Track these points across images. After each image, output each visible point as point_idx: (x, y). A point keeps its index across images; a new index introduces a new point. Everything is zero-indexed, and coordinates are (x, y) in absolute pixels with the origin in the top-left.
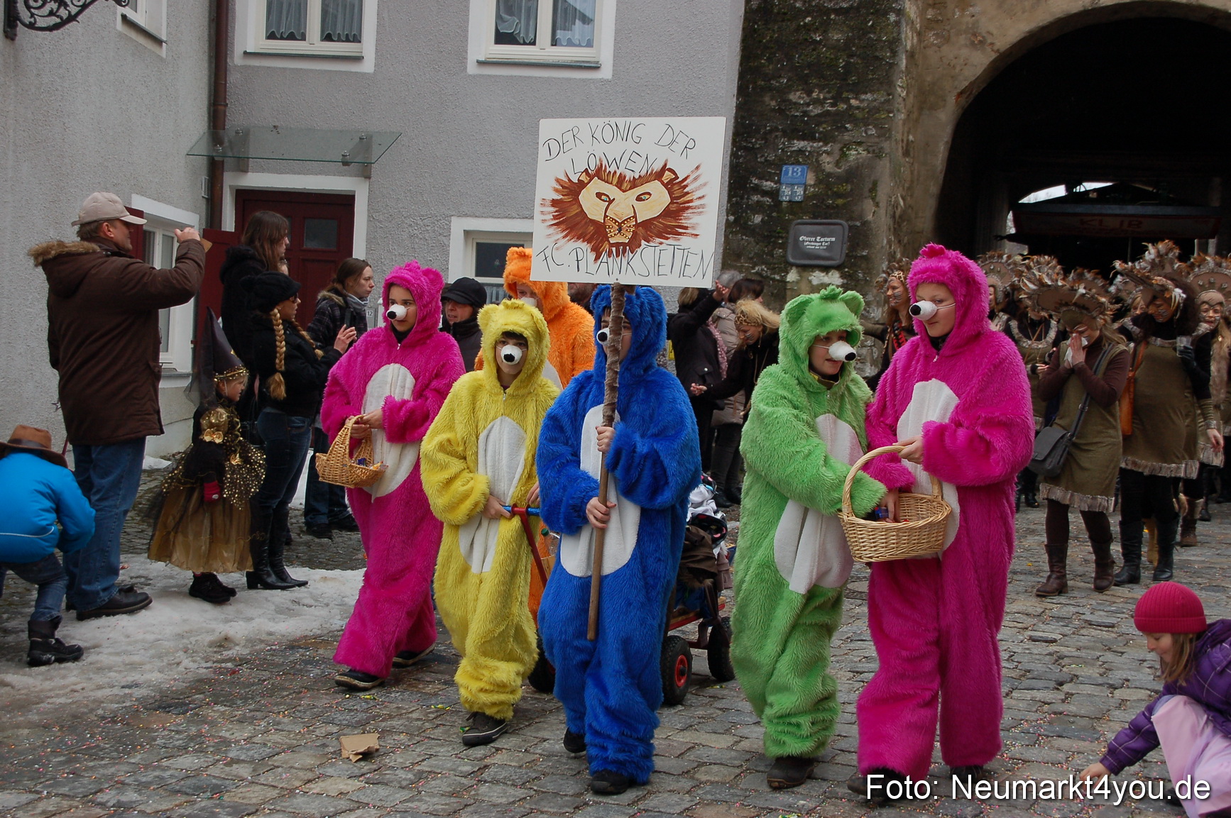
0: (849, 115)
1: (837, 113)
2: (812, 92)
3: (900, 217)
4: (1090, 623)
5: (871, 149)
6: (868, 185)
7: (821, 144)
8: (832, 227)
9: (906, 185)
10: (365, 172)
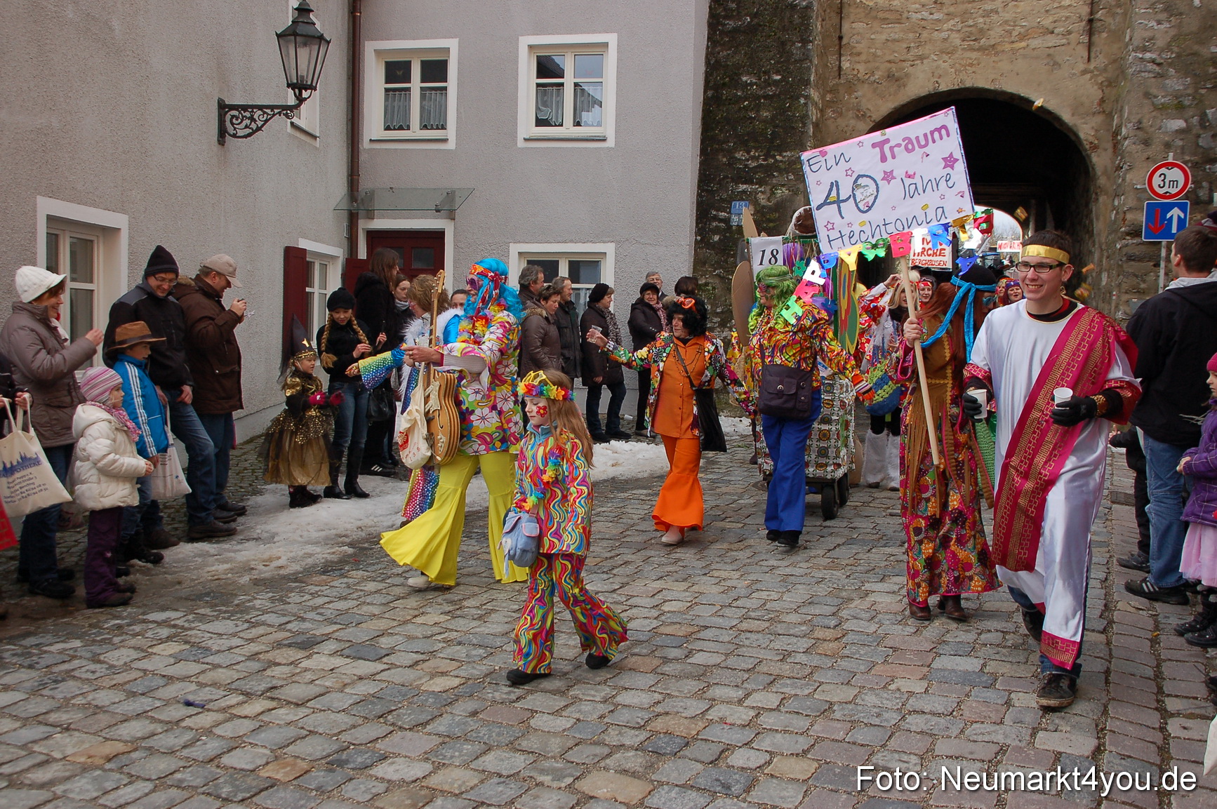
1: (768, 166)
2: (751, 151)
5: (791, 189)
7: (757, 186)
10: (451, 216)
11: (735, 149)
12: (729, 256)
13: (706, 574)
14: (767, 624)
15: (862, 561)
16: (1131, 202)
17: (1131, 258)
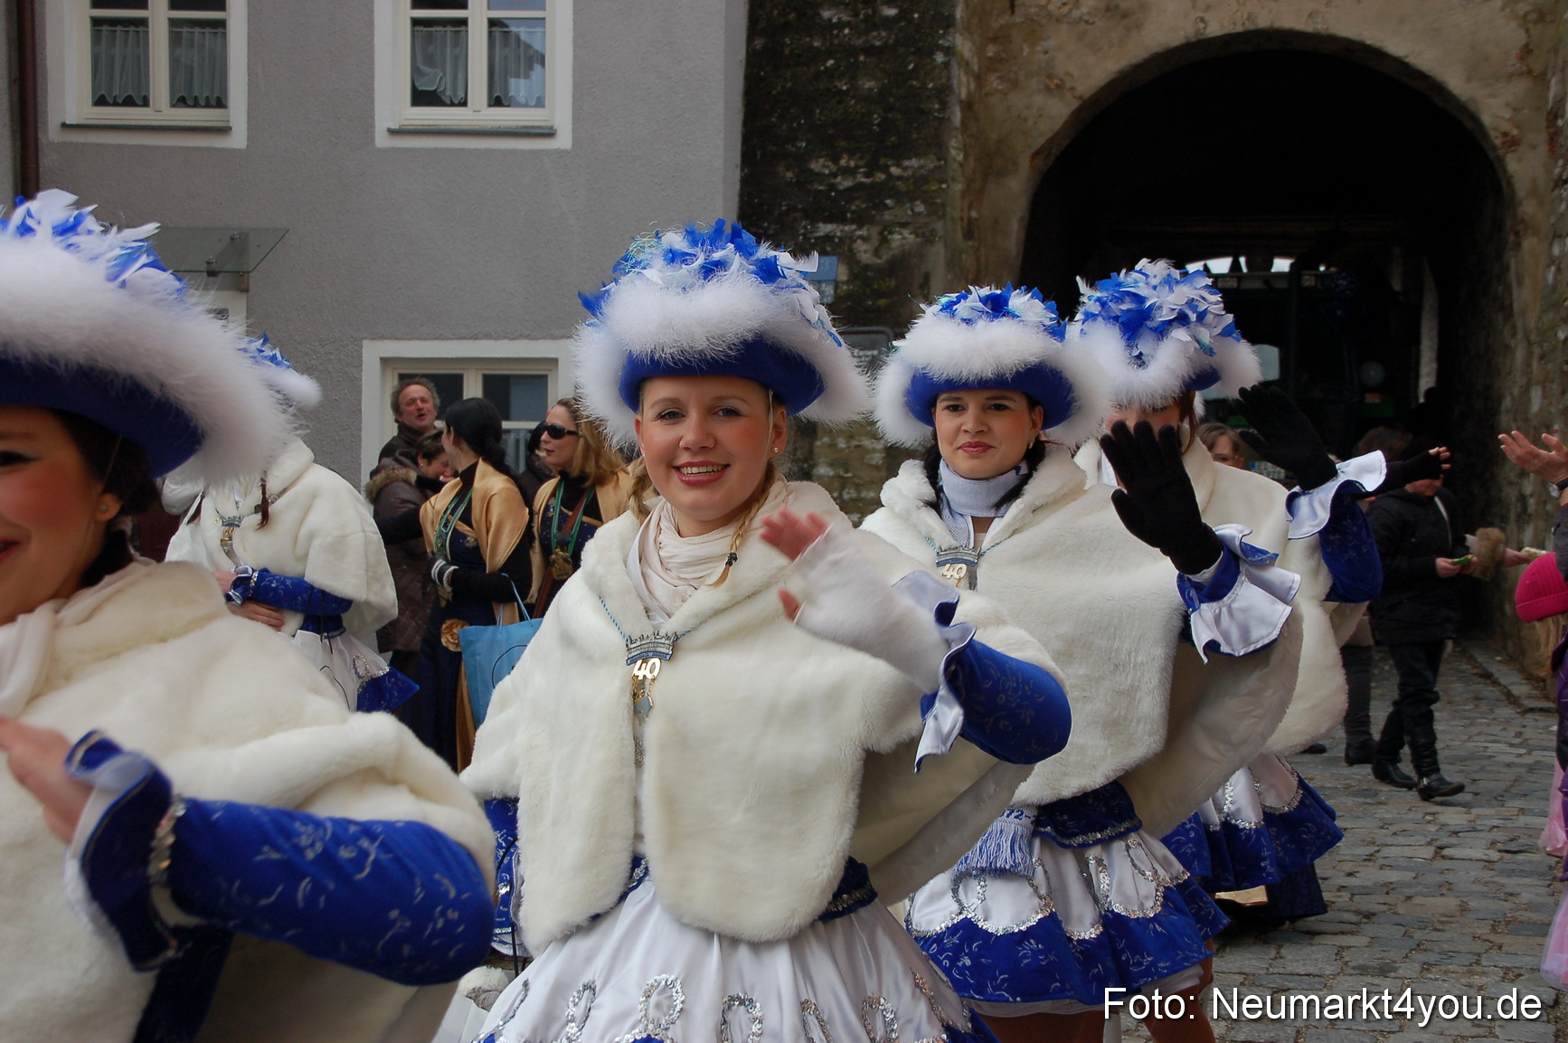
0: (888, 188)
1: (873, 186)
2: (840, 158)
5: (920, 231)
6: (919, 279)
7: (853, 227)
8: (873, 336)
10: (241, 283)
11: (810, 154)
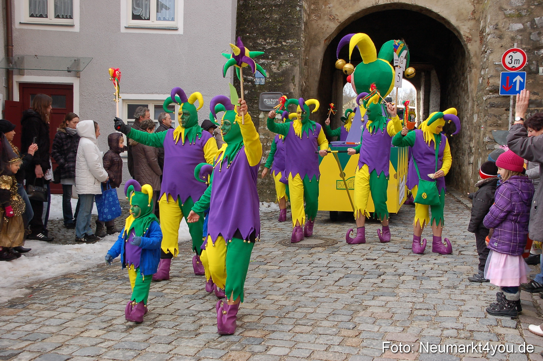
0: (282, 49)
1: (277, 48)
2: (267, 39)
3: (304, 90)
4: (389, 252)
5: (292, 63)
6: (291, 78)
7: (271, 61)
8: (277, 95)
9: (306, 77)
10: (77, 74)
11: (257, 38)
12: (254, 103)
13: (264, 298)
14: (311, 328)
15: (358, 288)
16: (492, 73)
17: (492, 106)
